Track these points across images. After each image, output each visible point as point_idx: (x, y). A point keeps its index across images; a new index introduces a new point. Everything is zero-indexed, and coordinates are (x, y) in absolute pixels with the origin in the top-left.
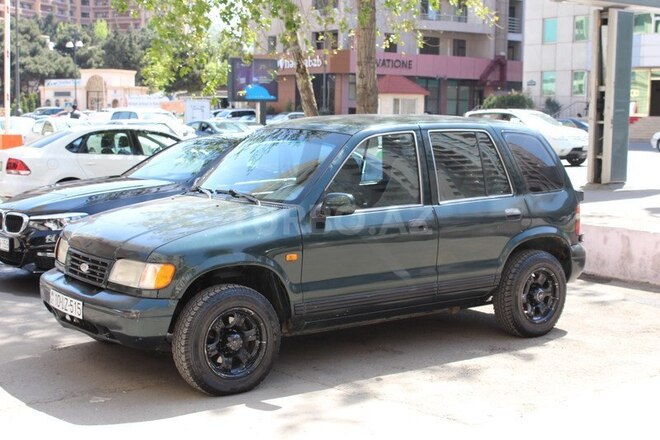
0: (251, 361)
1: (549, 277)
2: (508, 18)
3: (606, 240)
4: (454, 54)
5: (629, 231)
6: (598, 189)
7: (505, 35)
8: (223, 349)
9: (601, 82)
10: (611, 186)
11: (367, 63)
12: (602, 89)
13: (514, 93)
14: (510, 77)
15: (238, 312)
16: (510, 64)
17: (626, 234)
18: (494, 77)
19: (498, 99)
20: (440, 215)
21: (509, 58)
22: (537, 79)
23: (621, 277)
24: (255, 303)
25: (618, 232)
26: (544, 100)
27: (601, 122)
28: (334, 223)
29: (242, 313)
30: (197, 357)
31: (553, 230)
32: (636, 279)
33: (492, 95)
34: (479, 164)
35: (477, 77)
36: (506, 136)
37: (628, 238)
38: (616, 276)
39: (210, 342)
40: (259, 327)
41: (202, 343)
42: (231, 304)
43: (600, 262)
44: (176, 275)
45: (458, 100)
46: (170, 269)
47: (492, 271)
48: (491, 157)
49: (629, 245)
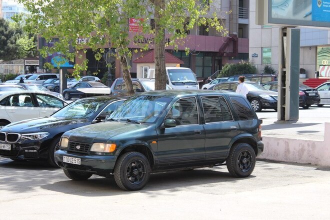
0: (141, 179)
1: (249, 154)
2: (238, 7)
3: (278, 144)
4: (200, 35)
5: (288, 139)
6: (283, 123)
7: (237, 20)
8: (132, 175)
9: (284, 66)
10: (290, 122)
11: (160, 58)
12: (284, 70)
13: (243, 62)
14: (240, 50)
15: (136, 161)
16: (240, 40)
17: (287, 141)
18: (229, 50)
19: (231, 66)
20: (206, 128)
21: (239, 37)
22: (258, 52)
23: (285, 161)
24: (142, 158)
25: (283, 140)
26: (263, 67)
27: (284, 88)
28: (168, 131)
29: (138, 162)
30: (124, 176)
31: (250, 135)
32: (291, 161)
33: (227, 64)
34: (220, 109)
35: (217, 50)
36: (230, 98)
37: (288, 143)
38: (283, 160)
39: (128, 171)
40: (143, 167)
41: (126, 172)
42: (135, 158)
43: (276, 154)
44: (117, 147)
45: (203, 66)
46: (115, 146)
47: (226, 150)
48: (225, 106)
49: (288, 146)
